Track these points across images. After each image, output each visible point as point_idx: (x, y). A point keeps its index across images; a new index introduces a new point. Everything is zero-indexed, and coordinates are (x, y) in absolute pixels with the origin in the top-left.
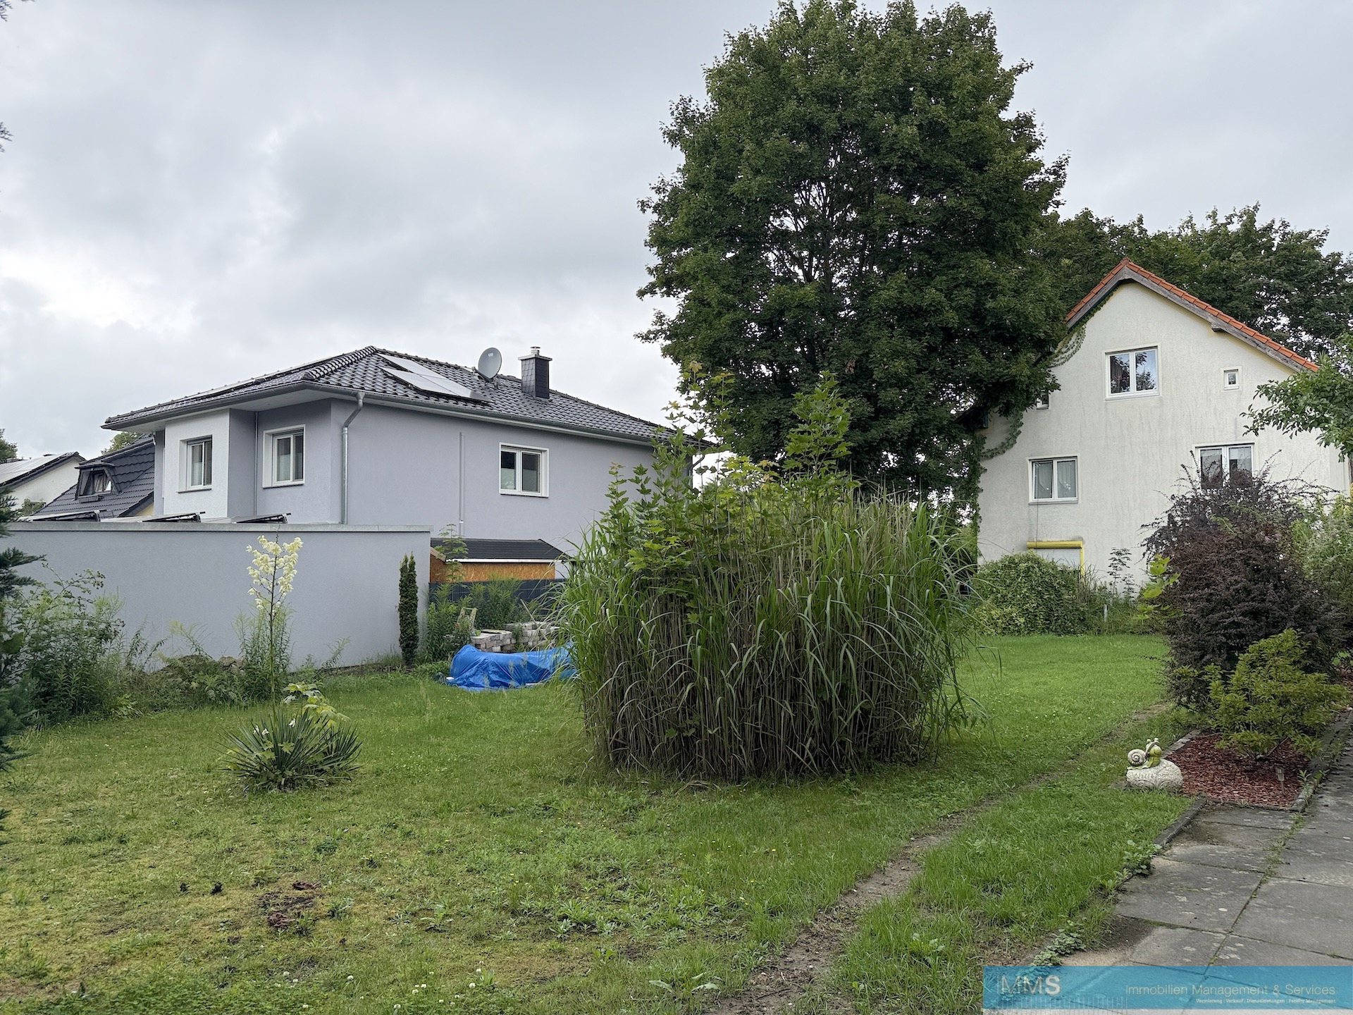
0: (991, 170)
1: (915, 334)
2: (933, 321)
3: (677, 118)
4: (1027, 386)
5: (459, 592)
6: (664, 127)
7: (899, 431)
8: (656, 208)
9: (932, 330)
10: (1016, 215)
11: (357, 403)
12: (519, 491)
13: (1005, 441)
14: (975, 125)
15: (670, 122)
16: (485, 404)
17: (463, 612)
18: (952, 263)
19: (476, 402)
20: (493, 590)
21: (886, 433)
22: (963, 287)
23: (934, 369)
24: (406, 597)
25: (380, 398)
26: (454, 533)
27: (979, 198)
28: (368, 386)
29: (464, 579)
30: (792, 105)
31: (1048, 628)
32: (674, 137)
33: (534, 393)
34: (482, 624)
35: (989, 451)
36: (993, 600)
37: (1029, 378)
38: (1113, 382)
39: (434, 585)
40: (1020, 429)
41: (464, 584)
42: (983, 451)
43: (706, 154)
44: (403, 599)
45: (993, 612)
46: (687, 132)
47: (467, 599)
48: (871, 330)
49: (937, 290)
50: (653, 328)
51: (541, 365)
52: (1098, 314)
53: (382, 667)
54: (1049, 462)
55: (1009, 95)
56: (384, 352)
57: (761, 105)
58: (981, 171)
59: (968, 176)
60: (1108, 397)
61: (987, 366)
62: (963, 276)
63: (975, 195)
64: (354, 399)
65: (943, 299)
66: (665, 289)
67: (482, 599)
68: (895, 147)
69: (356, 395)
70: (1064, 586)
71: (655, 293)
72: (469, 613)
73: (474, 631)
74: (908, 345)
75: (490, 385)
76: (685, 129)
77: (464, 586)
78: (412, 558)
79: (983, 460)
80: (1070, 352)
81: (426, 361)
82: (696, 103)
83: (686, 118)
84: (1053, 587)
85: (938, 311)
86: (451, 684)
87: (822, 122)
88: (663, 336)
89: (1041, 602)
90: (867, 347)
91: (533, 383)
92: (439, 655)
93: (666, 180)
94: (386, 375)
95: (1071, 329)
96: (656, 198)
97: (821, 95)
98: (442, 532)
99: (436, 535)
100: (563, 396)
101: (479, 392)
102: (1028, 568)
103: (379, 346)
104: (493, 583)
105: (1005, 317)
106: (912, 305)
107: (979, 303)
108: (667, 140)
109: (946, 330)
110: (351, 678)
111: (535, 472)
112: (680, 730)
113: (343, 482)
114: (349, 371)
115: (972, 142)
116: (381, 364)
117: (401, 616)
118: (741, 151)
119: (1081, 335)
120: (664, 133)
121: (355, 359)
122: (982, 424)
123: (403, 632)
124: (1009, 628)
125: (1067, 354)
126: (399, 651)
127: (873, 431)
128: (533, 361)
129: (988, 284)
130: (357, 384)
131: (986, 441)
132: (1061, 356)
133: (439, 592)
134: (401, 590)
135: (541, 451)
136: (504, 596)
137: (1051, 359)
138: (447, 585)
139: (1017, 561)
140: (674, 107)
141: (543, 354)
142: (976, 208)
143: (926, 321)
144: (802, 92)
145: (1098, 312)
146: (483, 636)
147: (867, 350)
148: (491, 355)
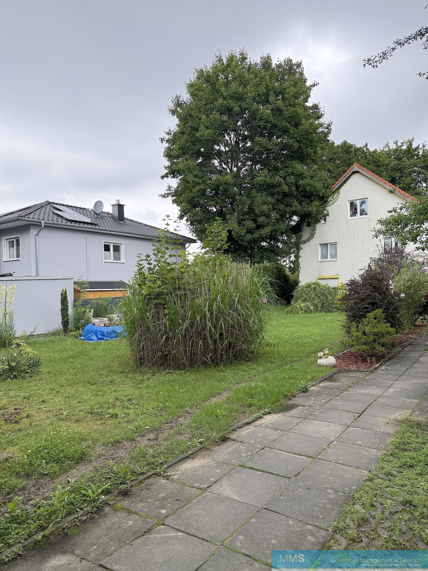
0: (301, 127)
1: (272, 195)
2: (278, 189)
3: (175, 104)
4: (316, 215)
5: (86, 303)
6: (169, 107)
7: (265, 234)
8: (167, 141)
9: (278, 193)
10: (311, 145)
11: (41, 226)
12: (112, 260)
13: (309, 237)
14: (294, 109)
15: (172, 106)
16: (95, 225)
17: (88, 311)
18: (286, 166)
19: (92, 224)
20: (100, 302)
21: (261, 235)
22: (290, 175)
23: (280, 209)
24: (63, 305)
25: (51, 224)
26: (83, 279)
27: (296, 139)
28: (46, 219)
29: (88, 298)
30: (221, 100)
31: (322, 310)
32: (173, 112)
33: (118, 219)
34: (96, 315)
35: (303, 241)
36: (302, 300)
37: (316, 212)
38: (351, 212)
39: (75, 300)
40: (315, 232)
41: (88, 299)
42: (301, 241)
43: (186, 119)
44: (62, 306)
45: (301, 305)
46: (179, 110)
47: (90, 306)
48: (254, 193)
49: (280, 176)
50: (166, 192)
51: (121, 207)
52: (345, 185)
53: (55, 334)
54: (326, 245)
55: (309, 96)
56: (53, 203)
57: (209, 100)
58: (297, 128)
59: (292, 130)
60: (349, 218)
61: (300, 208)
62: (290, 171)
63: (294, 138)
64: (40, 224)
65: (282, 180)
66: (172, 175)
67: (96, 305)
68: (262, 118)
69: (40, 222)
70: (329, 294)
71: (168, 177)
72: (90, 311)
73: (93, 318)
74: (269, 199)
75: (99, 216)
76: (178, 109)
77: (88, 300)
78: (66, 290)
79: (301, 244)
80: (334, 201)
81: (71, 207)
82: (182, 98)
83: (179, 104)
84: (324, 294)
85: (280, 185)
86: (82, 339)
87: (233, 108)
88: (171, 195)
89: (319, 300)
90: (253, 200)
91: (117, 215)
92: (77, 328)
93: (171, 129)
94: (54, 213)
95: (335, 191)
96: (167, 137)
97: (232, 96)
98: (78, 279)
99: (76, 280)
100: (130, 220)
101: (94, 219)
102: (315, 287)
103: (51, 201)
104: (100, 299)
105: (306, 188)
106: (270, 183)
107: (297, 181)
108: (171, 113)
109: (284, 193)
110: (42, 338)
111: (119, 252)
112: (163, 352)
113: (37, 258)
114: (38, 212)
115: (293, 116)
116: (52, 209)
117: (62, 313)
118: (200, 119)
119: (338, 194)
120: (170, 110)
121: (41, 206)
122: (300, 230)
123: (63, 319)
124: (307, 311)
125: (333, 201)
126: (62, 327)
127: (256, 234)
128: (117, 206)
129: (300, 174)
130: (41, 218)
131: (302, 237)
132: (331, 202)
133: (77, 303)
134: (61, 303)
135: (121, 244)
136: (105, 304)
137: (327, 203)
138: (80, 300)
139: (311, 284)
140: (173, 99)
141: (121, 203)
142: (295, 143)
143: (276, 189)
144: (225, 94)
145: (345, 184)
146: (96, 320)
147: (253, 201)
148: (99, 204)
